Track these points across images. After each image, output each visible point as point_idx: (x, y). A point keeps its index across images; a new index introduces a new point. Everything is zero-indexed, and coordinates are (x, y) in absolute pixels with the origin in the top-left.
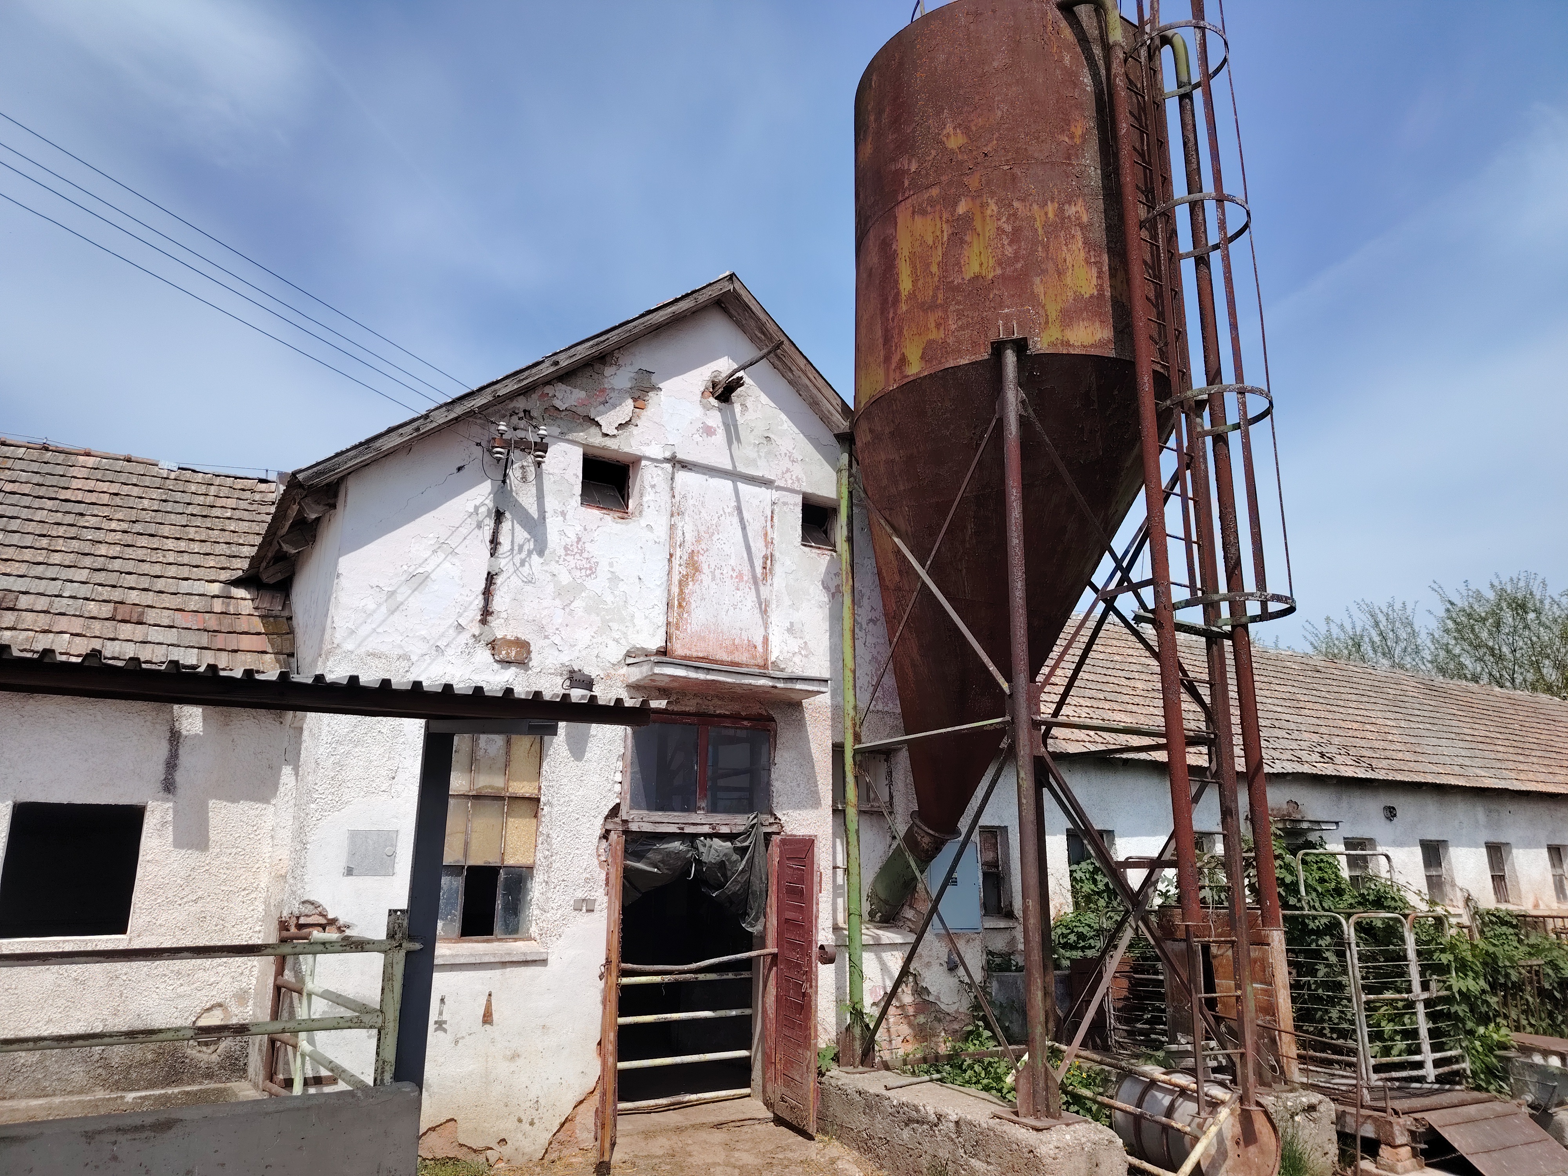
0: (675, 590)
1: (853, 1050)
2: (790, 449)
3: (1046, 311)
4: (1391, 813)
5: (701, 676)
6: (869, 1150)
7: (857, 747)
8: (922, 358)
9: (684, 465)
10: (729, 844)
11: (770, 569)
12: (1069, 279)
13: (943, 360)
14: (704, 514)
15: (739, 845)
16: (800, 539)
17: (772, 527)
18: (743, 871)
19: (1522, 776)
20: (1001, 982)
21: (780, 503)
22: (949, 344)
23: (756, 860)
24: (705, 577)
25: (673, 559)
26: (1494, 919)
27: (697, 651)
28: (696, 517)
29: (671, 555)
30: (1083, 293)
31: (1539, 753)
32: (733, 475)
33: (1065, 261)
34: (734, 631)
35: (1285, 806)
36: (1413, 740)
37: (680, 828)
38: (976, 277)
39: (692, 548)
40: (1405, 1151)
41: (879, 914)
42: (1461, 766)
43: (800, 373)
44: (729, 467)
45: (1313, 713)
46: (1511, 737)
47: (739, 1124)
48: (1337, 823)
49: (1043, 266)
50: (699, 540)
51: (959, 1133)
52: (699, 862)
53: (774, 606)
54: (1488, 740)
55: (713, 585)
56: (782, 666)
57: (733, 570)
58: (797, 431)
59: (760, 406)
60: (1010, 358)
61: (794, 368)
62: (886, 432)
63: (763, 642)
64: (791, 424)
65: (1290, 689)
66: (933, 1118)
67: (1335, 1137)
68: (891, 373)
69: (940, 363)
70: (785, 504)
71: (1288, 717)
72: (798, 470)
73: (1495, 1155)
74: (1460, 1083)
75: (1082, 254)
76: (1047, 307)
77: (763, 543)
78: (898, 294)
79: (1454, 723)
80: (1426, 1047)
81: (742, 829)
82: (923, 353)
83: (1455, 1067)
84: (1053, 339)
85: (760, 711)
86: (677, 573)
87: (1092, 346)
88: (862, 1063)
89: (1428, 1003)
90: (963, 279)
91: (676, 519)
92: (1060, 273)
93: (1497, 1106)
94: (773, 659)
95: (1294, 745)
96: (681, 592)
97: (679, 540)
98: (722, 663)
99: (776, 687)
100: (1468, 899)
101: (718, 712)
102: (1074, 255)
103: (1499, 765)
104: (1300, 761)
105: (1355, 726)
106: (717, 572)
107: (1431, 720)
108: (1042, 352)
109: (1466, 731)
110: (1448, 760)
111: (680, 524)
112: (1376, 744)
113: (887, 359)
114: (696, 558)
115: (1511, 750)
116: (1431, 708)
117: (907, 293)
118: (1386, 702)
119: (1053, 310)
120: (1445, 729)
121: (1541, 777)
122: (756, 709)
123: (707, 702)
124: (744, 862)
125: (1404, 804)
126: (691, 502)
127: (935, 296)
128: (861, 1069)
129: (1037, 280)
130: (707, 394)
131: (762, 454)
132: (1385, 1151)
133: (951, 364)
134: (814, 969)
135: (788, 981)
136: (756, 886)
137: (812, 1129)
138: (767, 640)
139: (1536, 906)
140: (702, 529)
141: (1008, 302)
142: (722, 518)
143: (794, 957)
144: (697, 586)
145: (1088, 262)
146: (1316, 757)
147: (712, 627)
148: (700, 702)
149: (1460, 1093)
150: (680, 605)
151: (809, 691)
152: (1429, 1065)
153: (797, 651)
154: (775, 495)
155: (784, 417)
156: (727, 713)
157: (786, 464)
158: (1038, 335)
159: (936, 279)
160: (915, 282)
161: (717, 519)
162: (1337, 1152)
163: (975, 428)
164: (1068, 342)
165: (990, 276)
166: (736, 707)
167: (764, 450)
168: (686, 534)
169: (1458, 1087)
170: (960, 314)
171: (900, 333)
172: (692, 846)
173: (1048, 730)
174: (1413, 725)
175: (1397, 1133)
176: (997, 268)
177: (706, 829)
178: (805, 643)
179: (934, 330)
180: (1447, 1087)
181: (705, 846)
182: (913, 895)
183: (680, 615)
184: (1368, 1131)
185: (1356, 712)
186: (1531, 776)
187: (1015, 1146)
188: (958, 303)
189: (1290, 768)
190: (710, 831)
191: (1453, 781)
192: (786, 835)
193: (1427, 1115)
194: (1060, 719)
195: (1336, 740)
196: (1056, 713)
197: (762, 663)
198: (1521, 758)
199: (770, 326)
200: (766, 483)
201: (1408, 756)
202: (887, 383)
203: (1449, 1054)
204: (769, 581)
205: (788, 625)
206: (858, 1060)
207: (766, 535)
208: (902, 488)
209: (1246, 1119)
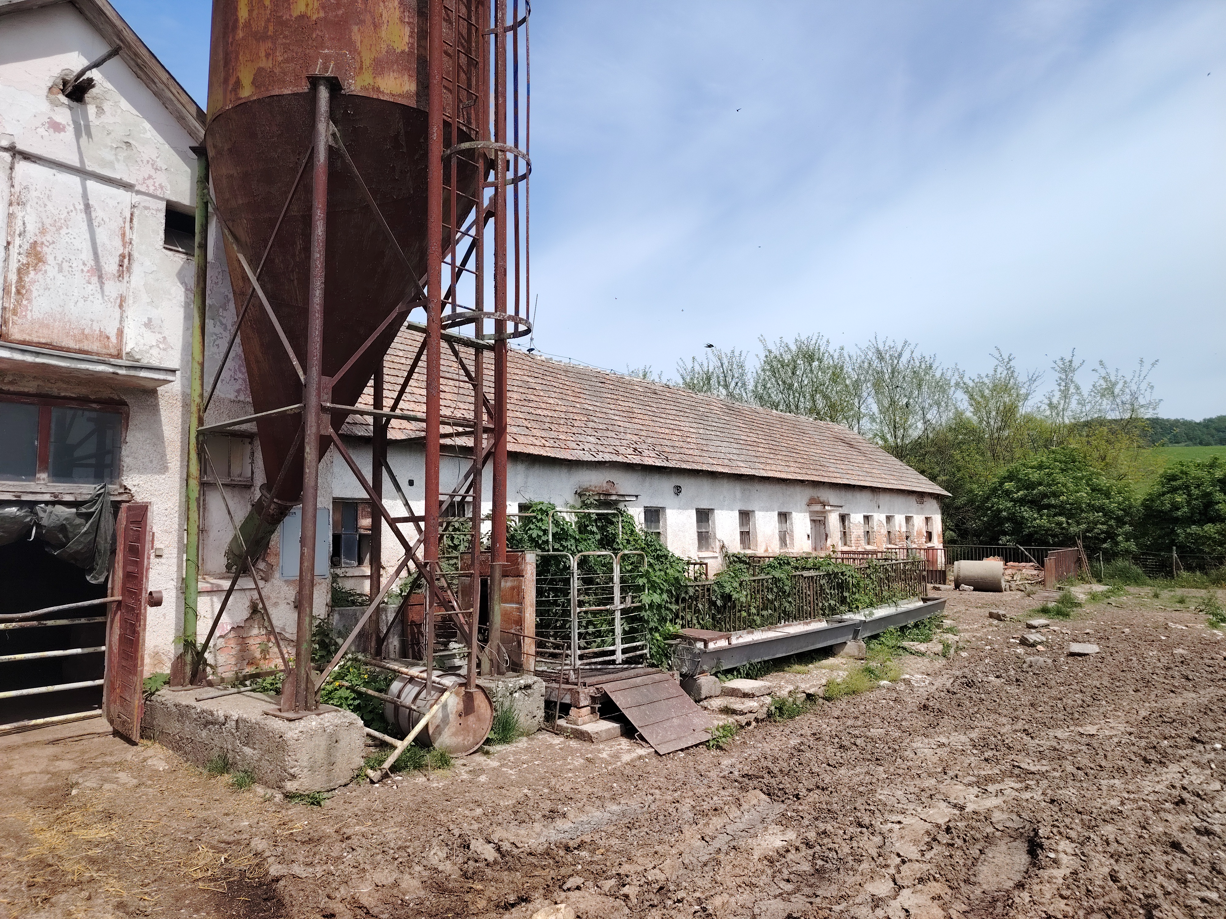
0: (13, 277)
1: (184, 673)
2: (154, 157)
3: (361, 58)
4: (678, 490)
5: (29, 358)
6: (180, 748)
7: (200, 428)
8: (253, 83)
9: (27, 157)
10: (74, 510)
11: (127, 268)
12: (383, 32)
13: (270, 88)
14: (50, 207)
15: (84, 510)
16: (162, 243)
17: (131, 228)
18: (85, 533)
19: (768, 467)
20: (341, 615)
21: (141, 206)
22: (275, 74)
23: (102, 524)
24: (51, 268)
25: (11, 247)
26: (736, 559)
27: (39, 337)
28: (40, 209)
29: (8, 243)
30: (395, 47)
31: (784, 453)
32: (82, 172)
33: (381, 15)
34: (83, 322)
35: (605, 484)
36: (704, 442)
37: (16, 496)
38: (302, 17)
39: (35, 239)
40: (586, 711)
41: (235, 567)
42: (730, 460)
43: (162, 86)
44: (77, 164)
45: (640, 421)
46: (771, 442)
47: (77, 739)
48: (637, 496)
49: (362, 17)
50: (43, 231)
51: (237, 728)
52: (39, 526)
53: (131, 302)
54: (755, 444)
55: (60, 277)
56: (137, 357)
57: (84, 264)
58: (161, 140)
59: (119, 111)
60: (324, 94)
61: (156, 80)
62: (226, 149)
63: (117, 334)
64: (155, 133)
65: (631, 404)
66: (222, 719)
67: (543, 705)
68: (228, 93)
69: (267, 90)
70: (146, 208)
71: (619, 423)
72: (161, 178)
73: (643, 707)
74: (642, 663)
75: (397, 13)
76: (362, 54)
77: (120, 243)
78: (237, 20)
79: (736, 432)
80: (618, 641)
81: (88, 497)
82: (254, 79)
83: (638, 653)
84: (366, 84)
85: (111, 396)
86: (16, 261)
87: (400, 95)
88: (192, 683)
89: (624, 611)
90: (291, 16)
91: (15, 209)
92: (376, 26)
93: (657, 677)
94: (128, 350)
95: (617, 443)
96: (20, 279)
97: (18, 228)
98: (68, 350)
99: (117, 374)
100: (723, 547)
101: (63, 394)
102: (390, 13)
103: (755, 460)
104: (617, 453)
105: (667, 431)
106: (65, 265)
107: (721, 430)
108: (354, 93)
109: (742, 437)
110: (722, 456)
111: (20, 215)
112: (677, 444)
113: (226, 81)
114: (39, 249)
115: (767, 451)
116: (725, 422)
117: (243, 21)
118: (696, 416)
119: (367, 58)
120: (729, 435)
121: (780, 468)
122: (106, 394)
123: (50, 385)
124: (88, 525)
125: (686, 484)
126: (33, 194)
127: (266, 27)
128: (190, 686)
129: (355, 28)
130: (55, 90)
131: (121, 159)
132: (573, 711)
133: (276, 92)
134: (143, 611)
135: (126, 622)
136: (103, 545)
137: (136, 737)
138: (122, 332)
139: (766, 551)
140: (47, 222)
141: (328, 44)
142: (73, 214)
143: (131, 602)
144: (40, 276)
145: (402, 21)
146: (630, 451)
147: (58, 316)
148: (41, 383)
149: (641, 668)
150: (18, 292)
151: (158, 380)
152: (619, 653)
153: (154, 344)
154: (136, 199)
155: (147, 125)
156: (73, 395)
157: (148, 170)
158: (353, 78)
159: (268, 12)
160: (250, 11)
161: (66, 214)
162: (544, 715)
163: (299, 154)
164: (378, 88)
165: (314, 17)
166: (83, 391)
167: (122, 155)
168: (27, 224)
169: (640, 666)
170: (286, 48)
171: (237, 58)
172: (31, 512)
173: (388, 421)
174: (708, 432)
175: (582, 698)
176: (321, 11)
177: (47, 497)
178: (164, 338)
179: (264, 59)
180: (633, 666)
181: (45, 511)
182: (266, 550)
183: (19, 302)
184: (567, 700)
185: (672, 422)
186: (774, 468)
187: (271, 734)
188: (285, 37)
189: (608, 458)
190: (52, 499)
191: (720, 469)
192: (137, 503)
193: (604, 686)
194: (398, 412)
195: (649, 440)
196: (394, 408)
197: (116, 353)
198: (772, 456)
199: (126, 33)
200: (127, 186)
201: (697, 452)
202: (225, 104)
203: (638, 644)
204: (126, 278)
205: (146, 320)
206: (187, 680)
207: (124, 235)
208: (240, 202)
209: (468, 699)
